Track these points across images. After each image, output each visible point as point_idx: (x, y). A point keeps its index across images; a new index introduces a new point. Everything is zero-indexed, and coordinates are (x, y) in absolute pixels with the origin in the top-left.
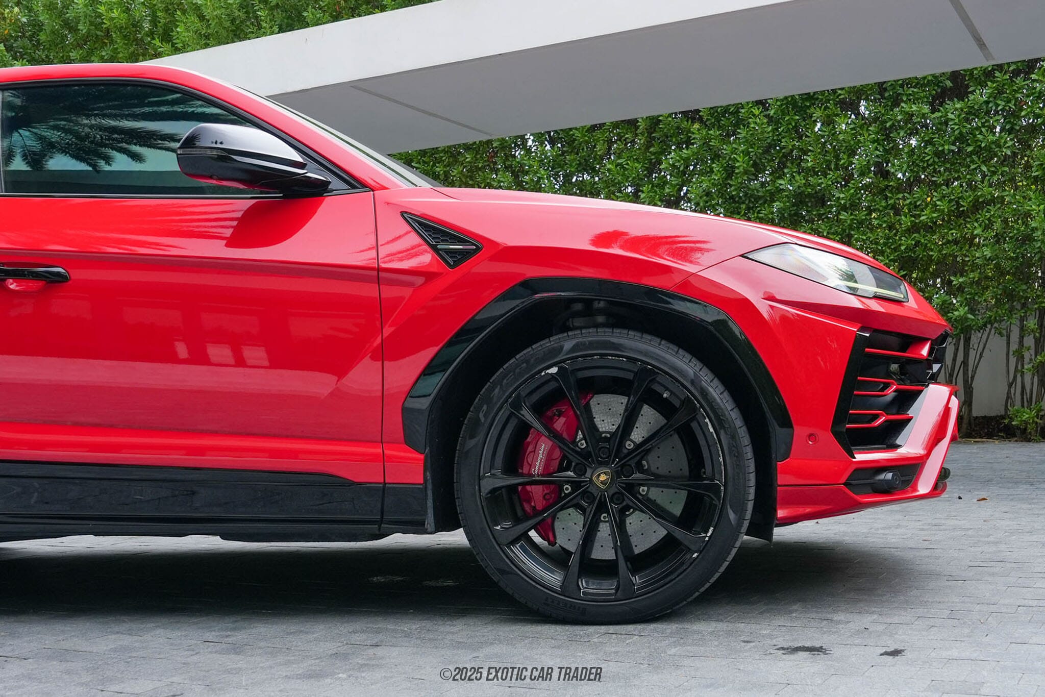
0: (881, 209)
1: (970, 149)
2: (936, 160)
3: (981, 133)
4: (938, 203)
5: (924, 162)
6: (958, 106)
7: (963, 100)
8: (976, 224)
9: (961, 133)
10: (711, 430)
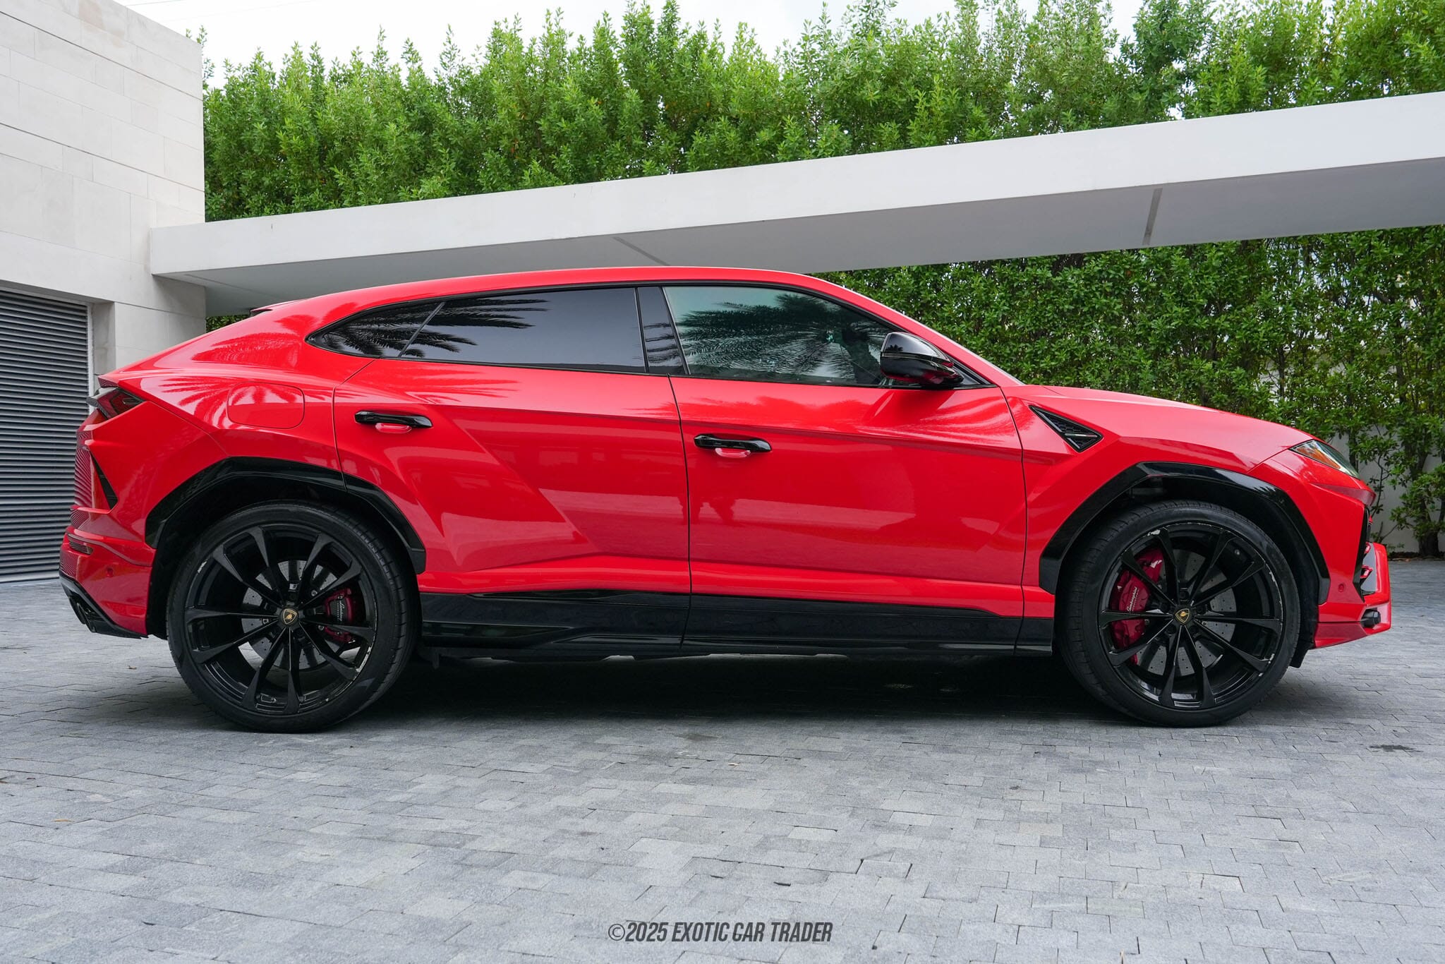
0: (1006, 355)
1: (1085, 309)
2: (1056, 316)
3: (1095, 296)
4: (1056, 353)
5: (1044, 318)
6: (1076, 272)
7: (1080, 268)
8: (1087, 373)
9: (1078, 295)
10: (1274, 580)
